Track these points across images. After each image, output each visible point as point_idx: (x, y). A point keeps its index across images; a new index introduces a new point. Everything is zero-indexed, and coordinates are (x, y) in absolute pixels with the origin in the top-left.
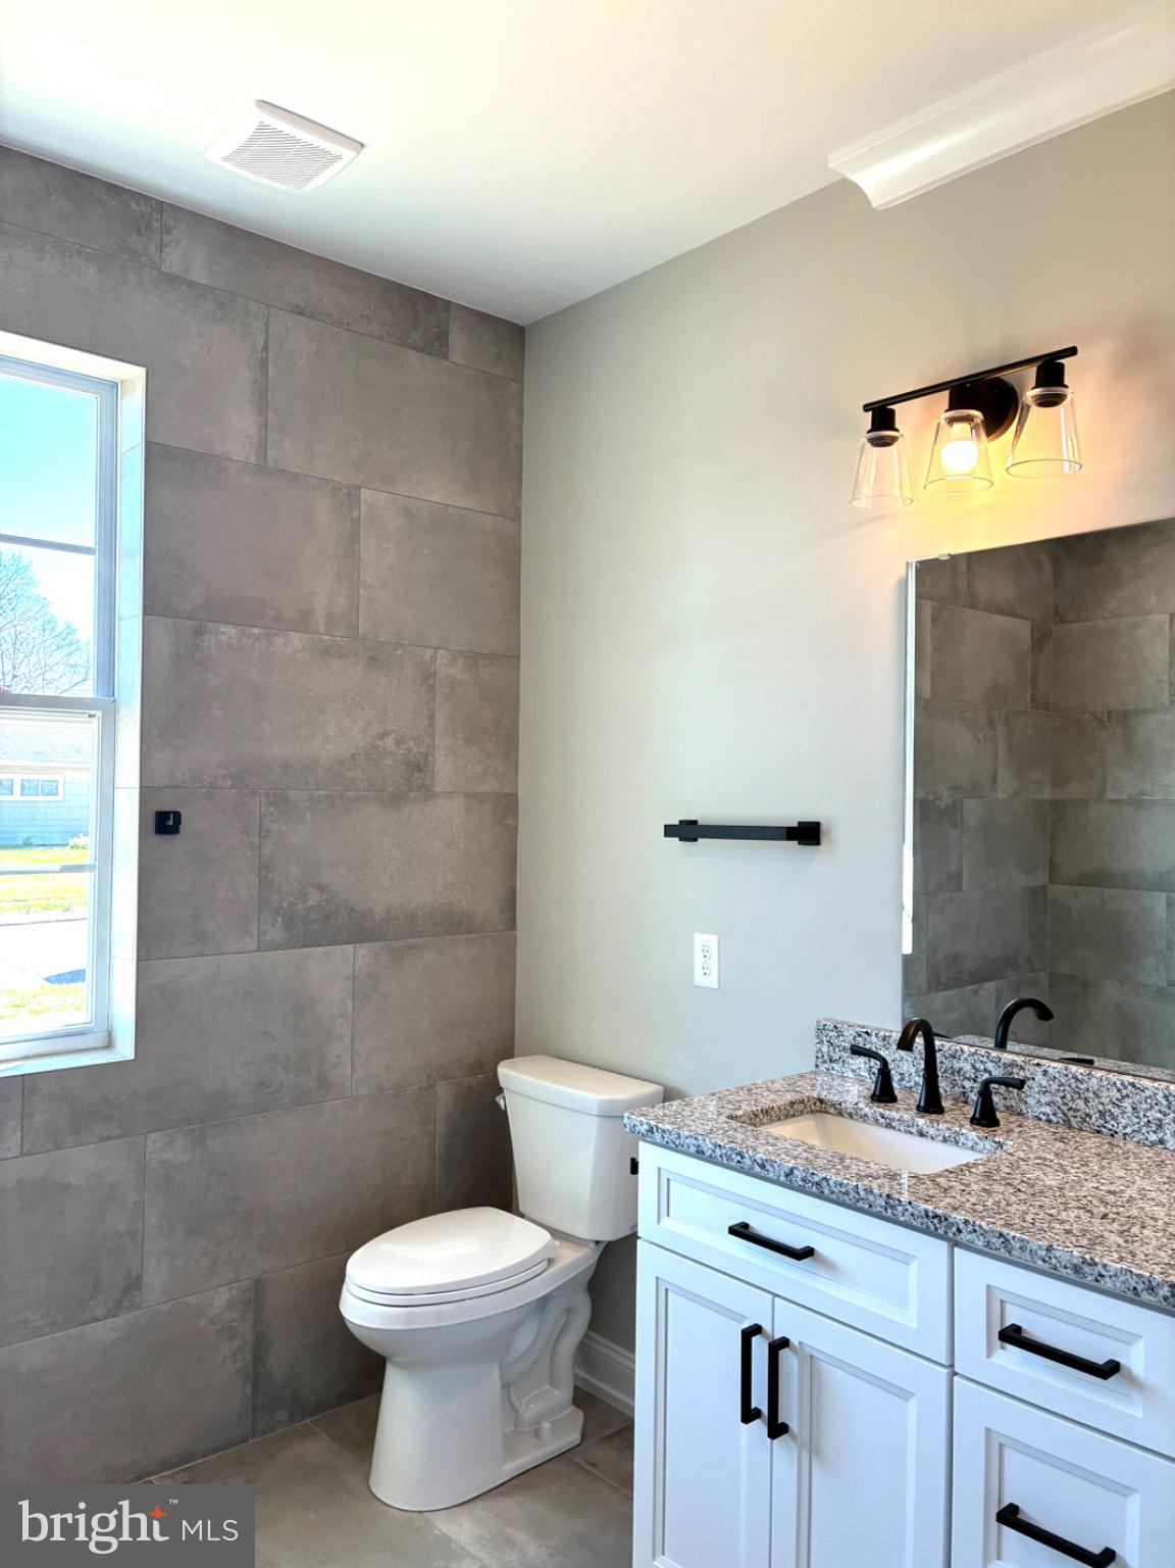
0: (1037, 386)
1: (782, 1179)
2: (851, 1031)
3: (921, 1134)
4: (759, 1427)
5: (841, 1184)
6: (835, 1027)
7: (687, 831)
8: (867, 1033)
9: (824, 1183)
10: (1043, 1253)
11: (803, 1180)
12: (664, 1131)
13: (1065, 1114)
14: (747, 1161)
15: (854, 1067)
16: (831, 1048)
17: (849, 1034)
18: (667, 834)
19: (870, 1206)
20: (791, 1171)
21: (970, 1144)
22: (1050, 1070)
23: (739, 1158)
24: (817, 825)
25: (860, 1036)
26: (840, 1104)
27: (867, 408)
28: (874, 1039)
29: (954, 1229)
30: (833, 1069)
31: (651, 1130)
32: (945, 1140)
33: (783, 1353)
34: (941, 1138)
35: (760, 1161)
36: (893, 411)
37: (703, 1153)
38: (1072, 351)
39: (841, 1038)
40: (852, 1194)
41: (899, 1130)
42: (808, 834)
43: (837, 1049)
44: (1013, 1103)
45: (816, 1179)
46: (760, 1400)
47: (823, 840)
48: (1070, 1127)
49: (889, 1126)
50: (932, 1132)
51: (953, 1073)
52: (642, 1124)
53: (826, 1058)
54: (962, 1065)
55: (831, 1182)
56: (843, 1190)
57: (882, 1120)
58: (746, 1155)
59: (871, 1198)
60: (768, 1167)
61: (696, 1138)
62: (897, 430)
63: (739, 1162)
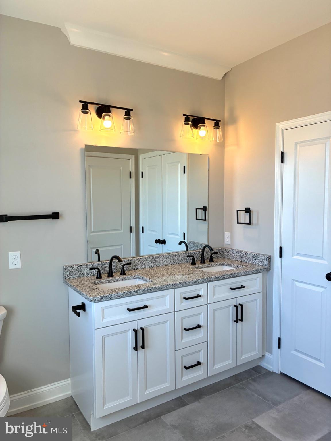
4: (139, 350)
5: (156, 287)
6: (71, 266)
15: (77, 275)
17: (76, 267)
19: (162, 288)
25: (79, 267)
27: (81, 102)
28: (83, 266)
30: (71, 278)
33: (145, 330)
36: (88, 106)
38: (132, 110)
39: (73, 269)
40: (158, 288)
41: (112, 282)
42: (55, 216)
43: (72, 272)
44: (118, 270)
47: (60, 217)
49: (109, 282)
50: (120, 279)
51: (104, 268)
52: (98, 298)
53: (68, 275)
54: (106, 265)
55: (153, 288)
56: (156, 288)
59: (162, 287)
62: (89, 110)
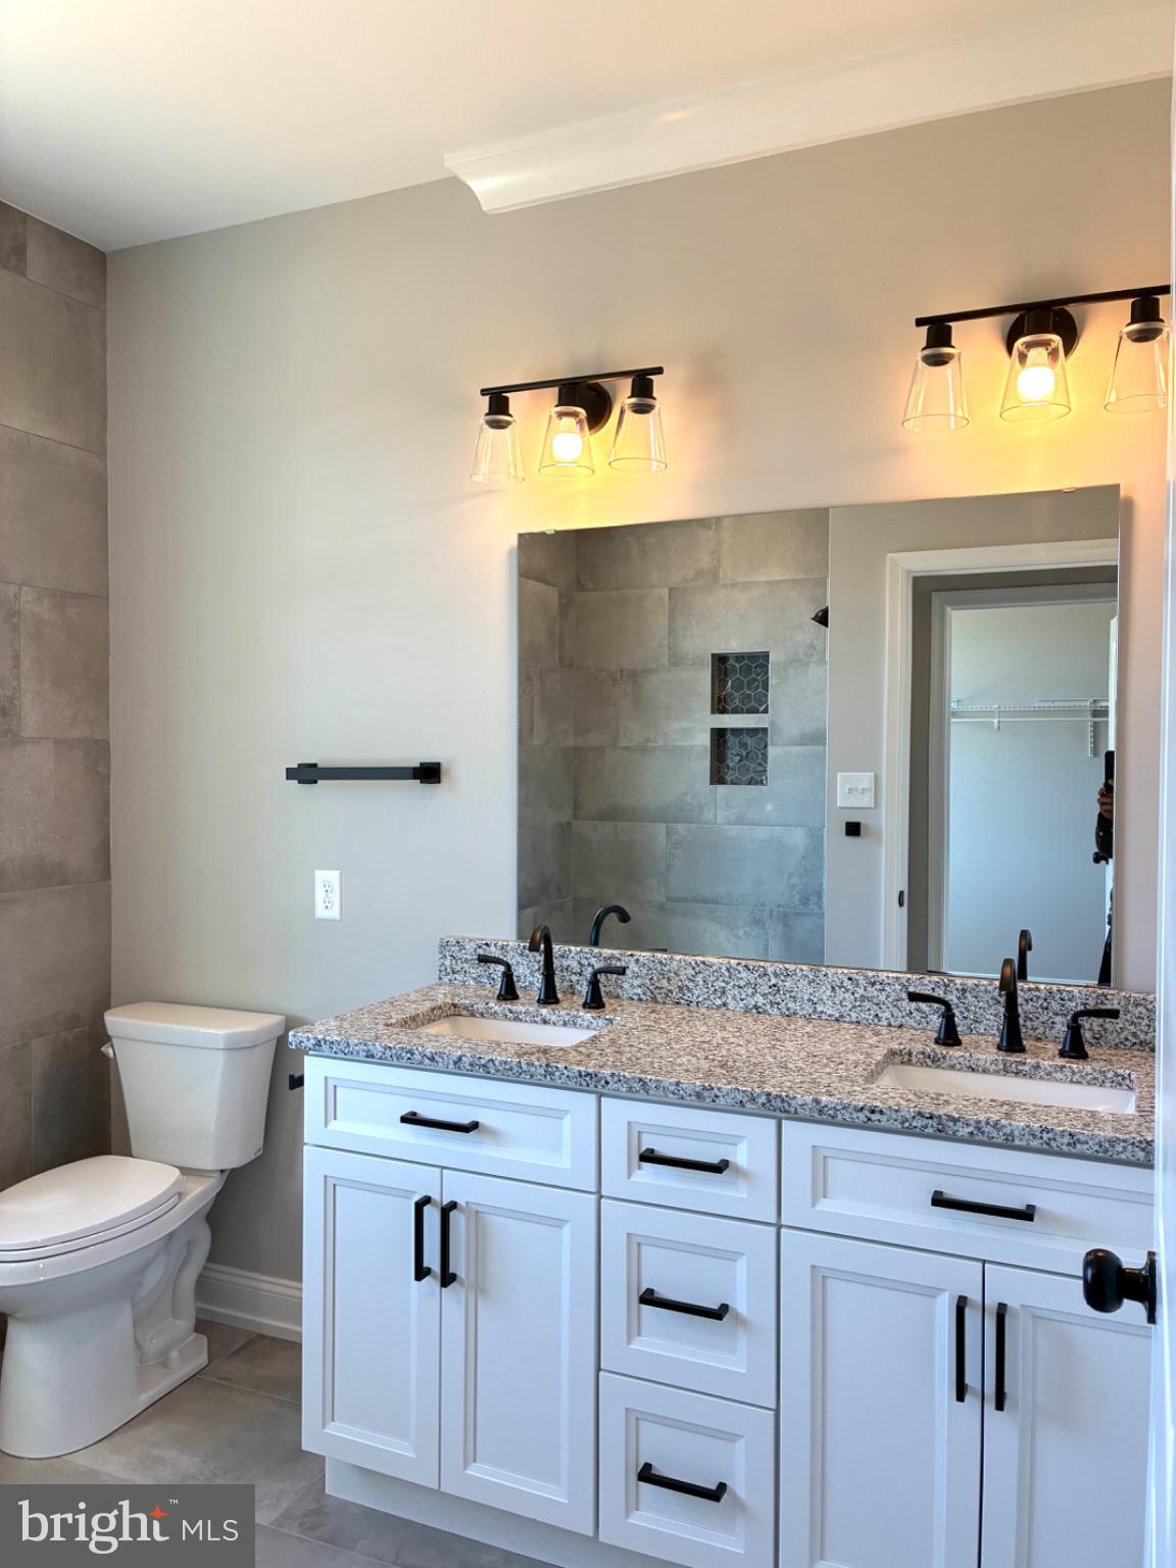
0: (632, 396)
1: (451, 1066)
2: (473, 945)
3: (545, 1022)
4: (431, 1283)
5: (505, 1063)
6: (458, 942)
7: (306, 774)
8: (487, 944)
9: (491, 1064)
10: (672, 1088)
11: (471, 1065)
12: (332, 1043)
13: (652, 993)
14: (418, 1057)
15: (474, 976)
16: (454, 962)
17: (470, 947)
18: (289, 777)
20: (460, 1059)
21: (586, 1024)
22: (641, 959)
23: (409, 1055)
24: (439, 764)
25: (480, 947)
26: (472, 1006)
27: (484, 392)
28: (493, 949)
29: (603, 1082)
30: (455, 979)
31: (318, 1043)
32: (565, 1024)
33: (453, 1214)
34: (561, 1022)
35: (428, 1054)
36: (507, 399)
37: (373, 1056)
38: (659, 371)
39: (463, 951)
40: (516, 1069)
41: (526, 1021)
42: (429, 773)
43: (459, 962)
44: (611, 988)
45: (483, 1062)
46: (432, 1260)
47: (444, 778)
48: (656, 1002)
49: (517, 1019)
50: (554, 1018)
51: (562, 970)
52: (308, 1039)
53: (449, 970)
54: (569, 962)
55: (496, 1063)
56: (508, 1067)
57: (510, 1015)
58: (416, 1052)
60: (437, 1058)
61: (365, 1045)
62: (510, 415)
63: (409, 1059)
